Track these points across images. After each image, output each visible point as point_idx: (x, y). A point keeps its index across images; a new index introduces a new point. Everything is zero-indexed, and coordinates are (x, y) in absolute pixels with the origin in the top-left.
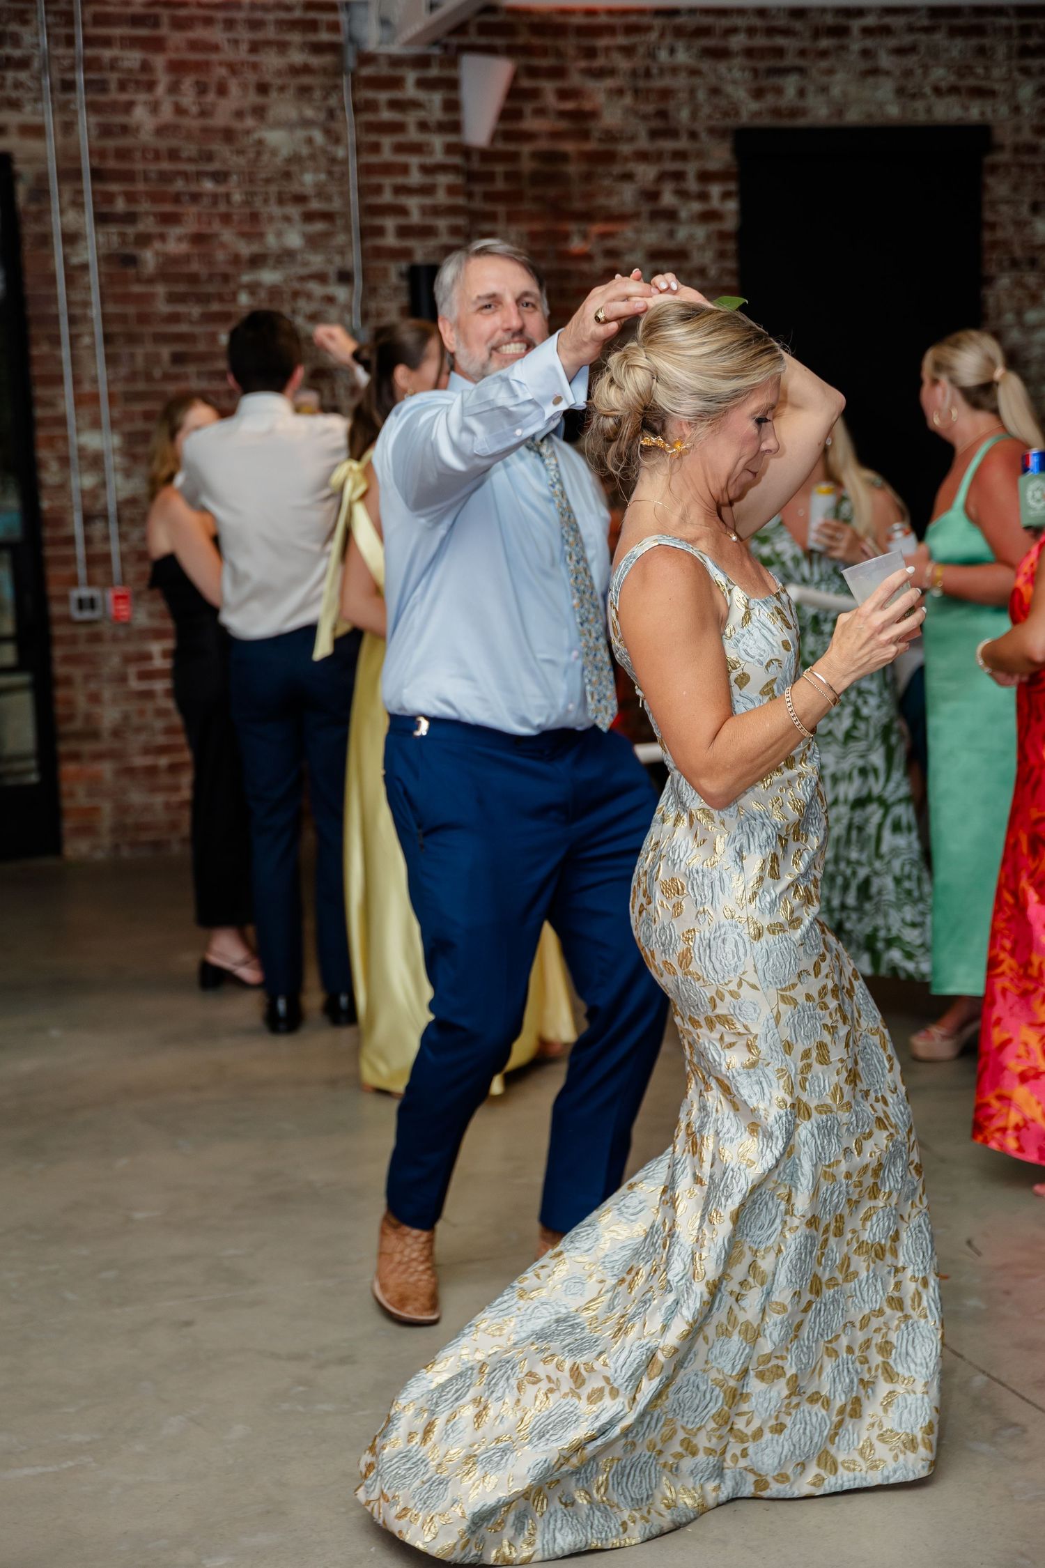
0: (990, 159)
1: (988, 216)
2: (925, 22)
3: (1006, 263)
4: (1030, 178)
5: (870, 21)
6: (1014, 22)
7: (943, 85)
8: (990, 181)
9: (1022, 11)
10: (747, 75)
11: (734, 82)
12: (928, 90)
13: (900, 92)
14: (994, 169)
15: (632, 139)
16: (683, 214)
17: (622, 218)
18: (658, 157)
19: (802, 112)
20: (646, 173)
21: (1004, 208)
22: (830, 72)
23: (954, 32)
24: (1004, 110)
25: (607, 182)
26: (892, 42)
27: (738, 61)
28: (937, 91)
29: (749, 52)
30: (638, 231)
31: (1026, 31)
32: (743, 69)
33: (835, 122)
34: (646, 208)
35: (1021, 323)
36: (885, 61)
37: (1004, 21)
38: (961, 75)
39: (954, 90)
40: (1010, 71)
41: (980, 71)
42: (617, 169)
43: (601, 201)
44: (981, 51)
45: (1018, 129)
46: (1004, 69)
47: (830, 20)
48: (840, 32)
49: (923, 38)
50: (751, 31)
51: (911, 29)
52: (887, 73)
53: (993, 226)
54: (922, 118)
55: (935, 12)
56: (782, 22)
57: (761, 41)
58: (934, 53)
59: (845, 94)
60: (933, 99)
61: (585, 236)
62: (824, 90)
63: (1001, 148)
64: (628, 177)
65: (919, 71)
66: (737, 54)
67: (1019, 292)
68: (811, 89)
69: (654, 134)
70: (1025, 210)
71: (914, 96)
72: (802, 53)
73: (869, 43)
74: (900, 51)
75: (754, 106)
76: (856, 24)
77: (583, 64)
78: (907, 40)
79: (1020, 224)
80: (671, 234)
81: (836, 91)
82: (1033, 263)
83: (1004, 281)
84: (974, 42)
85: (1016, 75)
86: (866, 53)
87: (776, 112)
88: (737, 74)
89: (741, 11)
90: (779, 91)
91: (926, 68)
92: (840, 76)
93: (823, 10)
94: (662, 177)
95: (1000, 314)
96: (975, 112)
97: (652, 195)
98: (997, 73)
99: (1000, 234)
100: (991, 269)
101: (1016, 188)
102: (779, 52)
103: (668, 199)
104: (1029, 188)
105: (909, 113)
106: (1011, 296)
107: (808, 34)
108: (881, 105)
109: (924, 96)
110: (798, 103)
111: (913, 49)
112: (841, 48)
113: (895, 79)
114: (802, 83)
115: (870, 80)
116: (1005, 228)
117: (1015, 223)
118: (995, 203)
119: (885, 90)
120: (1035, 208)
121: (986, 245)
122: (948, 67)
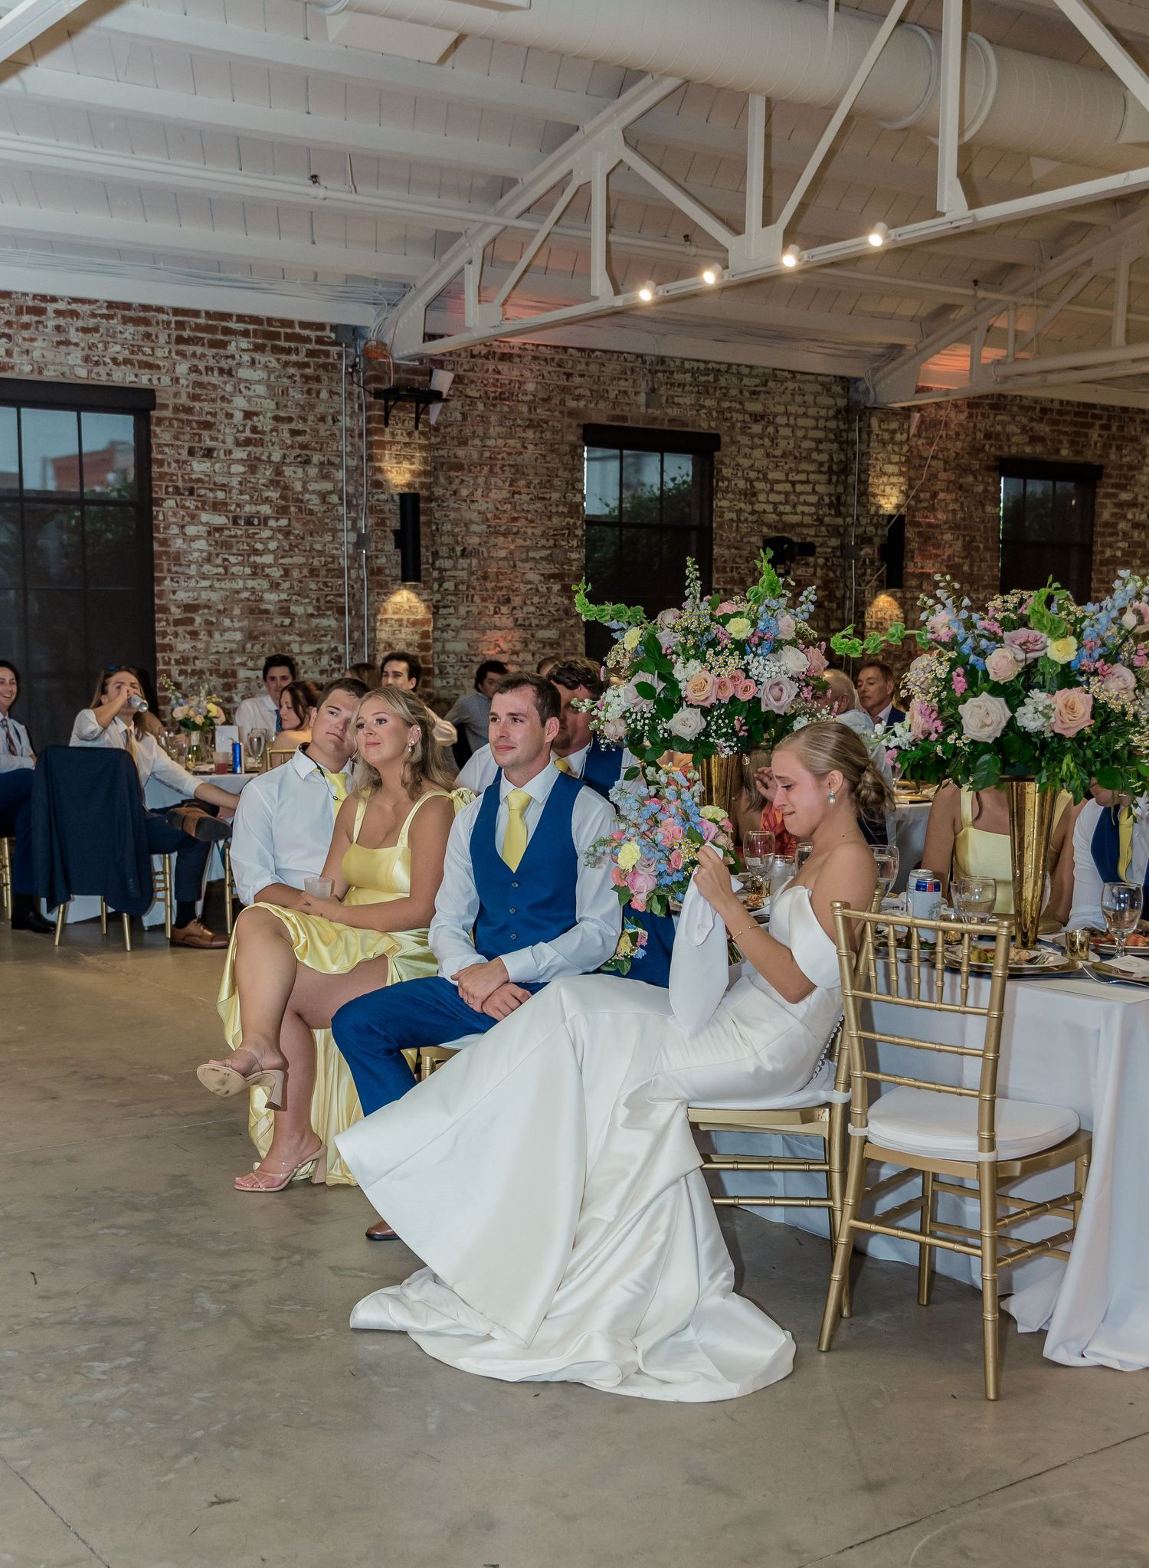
0: (155, 414)
1: (155, 455)
2: (105, 311)
3: (170, 489)
4: (187, 429)
5: (61, 306)
6: (173, 319)
7: (121, 358)
8: (158, 430)
9: (177, 311)
12: (107, 360)
13: (86, 359)
14: (160, 421)
19: (11, 368)
21: (166, 450)
22: (32, 340)
23: (126, 320)
24: (166, 380)
26: (80, 323)
28: (114, 360)
31: (180, 325)
33: (35, 377)
35: (183, 534)
36: (74, 336)
37: (164, 317)
38: (132, 353)
39: (127, 362)
40: (170, 352)
41: (148, 351)
44: (148, 336)
45: (176, 395)
46: (167, 350)
47: (29, 302)
48: (41, 312)
49: (104, 321)
51: (94, 315)
52: (76, 345)
53: (161, 463)
54: (103, 380)
55: (111, 305)
58: (112, 335)
59: (43, 357)
60: (111, 366)
62: (27, 352)
63: (165, 406)
65: (100, 345)
67: (181, 512)
68: (16, 350)
70: (184, 452)
71: (97, 363)
73: (61, 322)
74: (85, 330)
76: (51, 307)
78: (92, 322)
79: (181, 463)
81: (36, 354)
82: (191, 492)
83: (170, 503)
84: (142, 329)
85: (173, 354)
86: (58, 328)
91: (106, 345)
92: (38, 343)
93: (25, 294)
95: (166, 528)
96: (144, 380)
98: (159, 353)
99: (166, 469)
100: (158, 494)
101: (176, 437)
104: (187, 437)
105: (93, 375)
106: (175, 514)
107: (13, 310)
108: (72, 367)
109: (105, 364)
110: (7, 360)
111: (96, 330)
112: (38, 322)
113: (83, 349)
114: (9, 345)
115: (63, 347)
116: (169, 464)
117: (177, 461)
118: (159, 445)
119: (75, 357)
120: (191, 452)
121: (153, 475)
122: (123, 345)
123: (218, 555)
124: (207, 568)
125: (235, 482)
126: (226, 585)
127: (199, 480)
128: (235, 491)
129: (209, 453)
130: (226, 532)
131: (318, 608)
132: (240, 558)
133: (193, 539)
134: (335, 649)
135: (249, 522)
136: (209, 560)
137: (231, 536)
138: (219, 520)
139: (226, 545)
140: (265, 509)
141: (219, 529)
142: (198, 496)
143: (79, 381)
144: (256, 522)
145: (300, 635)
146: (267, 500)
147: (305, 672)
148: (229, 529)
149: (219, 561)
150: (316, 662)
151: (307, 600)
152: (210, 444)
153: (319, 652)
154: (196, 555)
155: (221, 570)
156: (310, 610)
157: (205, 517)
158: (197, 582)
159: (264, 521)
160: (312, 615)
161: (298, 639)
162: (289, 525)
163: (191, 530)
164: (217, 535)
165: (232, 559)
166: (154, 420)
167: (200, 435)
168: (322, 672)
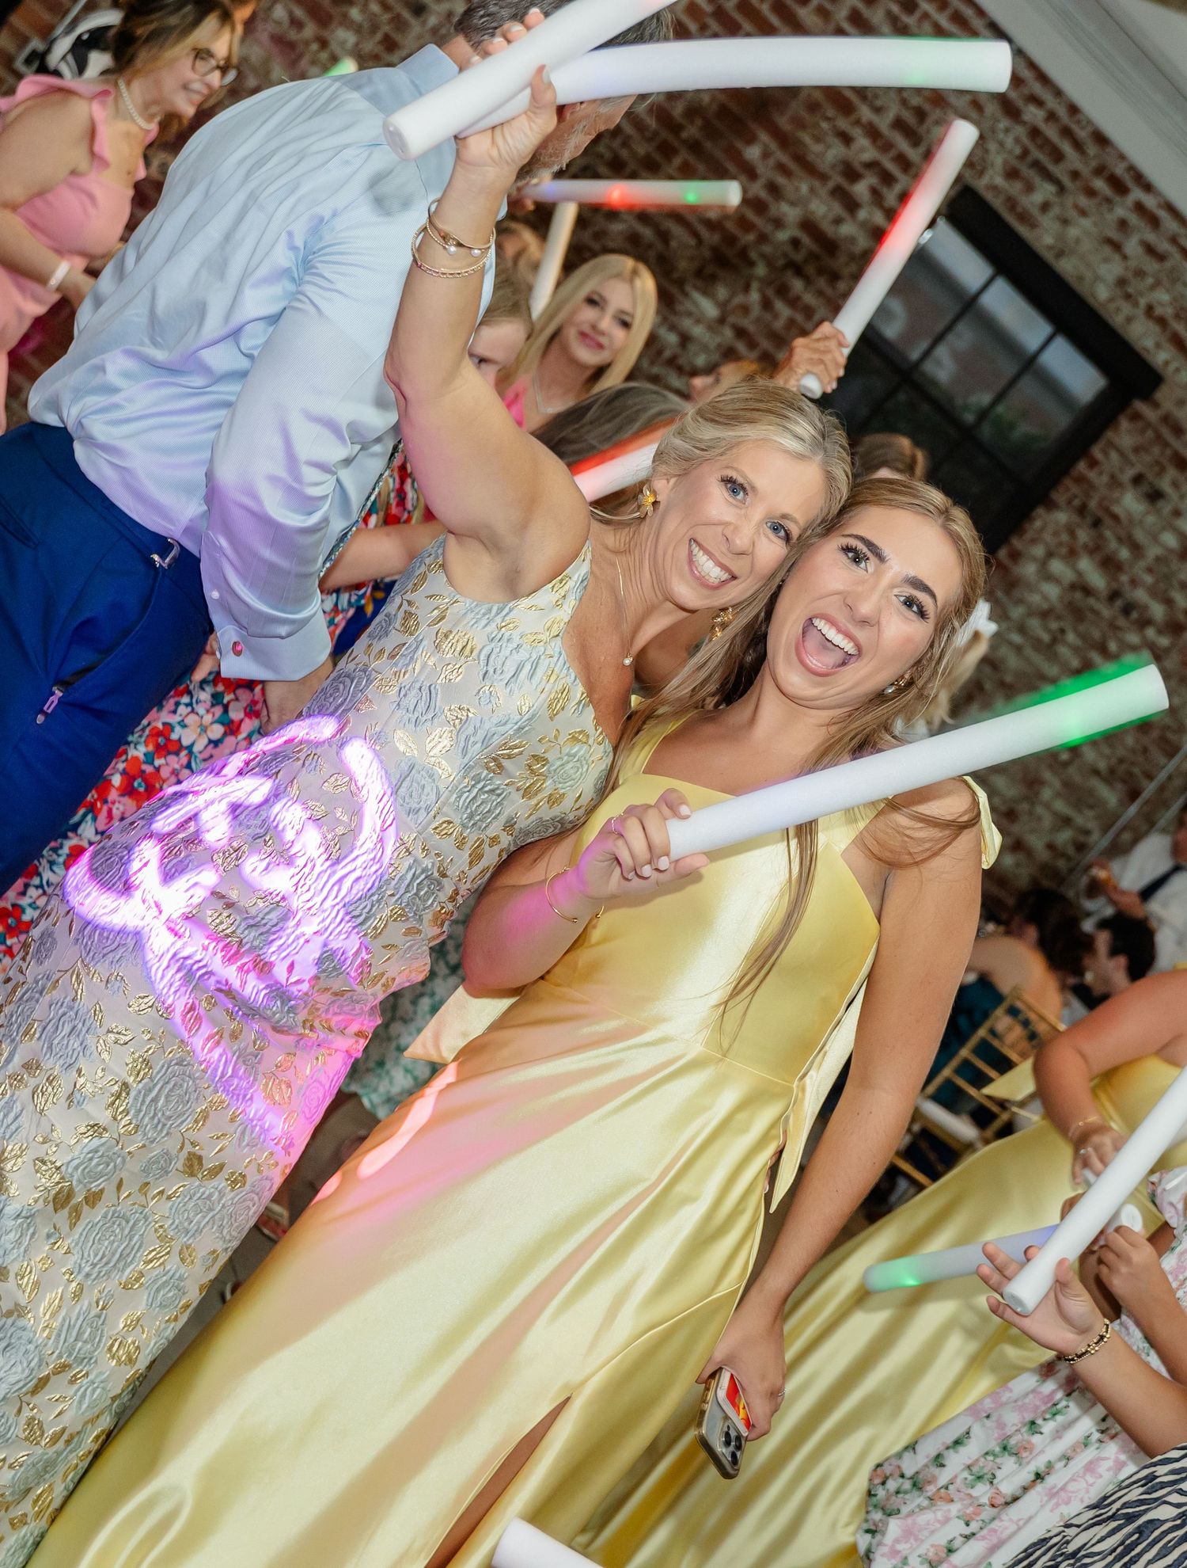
0: (1139, 406)
1: (1096, 451)
3: (1077, 502)
4: (1156, 450)
5: (1149, 201)
8: (1124, 424)
10: (1018, 151)
11: (1001, 144)
12: (1143, 302)
13: (1122, 282)
14: (1136, 417)
15: (878, 110)
16: (862, 214)
17: (811, 169)
18: (887, 146)
19: (1033, 225)
20: (864, 150)
21: (1114, 455)
22: (1083, 213)
25: (825, 125)
26: (1151, 237)
27: (1020, 131)
28: (1150, 310)
29: (1035, 133)
30: (812, 190)
32: (1017, 140)
33: (1048, 256)
34: (837, 179)
35: (1044, 563)
36: (1132, 246)
38: (1177, 316)
39: (1162, 321)
42: (843, 124)
43: (807, 138)
45: (1181, 403)
47: (1119, 170)
48: (1120, 187)
49: (1176, 255)
50: (1052, 116)
51: (1174, 240)
52: (1125, 257)
53: (1093, 463)
54: (1117, 320)
56: (1082, 134)
57: (1051, 132)
58: (1174, 277)
59: (1078, 241)
60: (1140, 312)
61: (766, 155)
62: (1065, 222)
63: (1156, 405)
64: (846, 139)
65: (1150, 281)
66: (1023, 123)
67: (1065, 537)
68: (1055, 211)
69: (899, 124)
70: (1130, 473)
71: (1128, 297)
72: (1075, 175)
73: (1134, 219)
74: (1150, 250)
75: (999, 181)
76: (1137, 194)
77: (895, 8)
78: (1164, 246)
79: (1115, 482)
80: (838, 221)
81: (1073, 232)
82: (1097, 523)
83: (1062, 517)
86: (1123, 224)
87: (1012, 203)
88: (1009, 142)
89: (1058, 93)
90: (1030, 188)
91: (1157, 284)
92: (1086, 223)
93: (1122, 157)
94: (872, 165)
95: (1034, 541)
96: (1162, 357)
97: (852, 175)
99: (1092, 475)
100: (1059, 496)
101: (1137, 450)
102: (1058, 156)
103: (861, 189)
104: (1147, 458)
105: (1112, 306)
106: (1056, 534)
107: (1094, 164)
108: (1097, 278)
109: (1136, 304)
110: (1035, 212)
111: (1161, 258)
112: (1108, 200)
113: (1127, 268)
114: (1053, 199)
115: (1107, 250)
116: (1101, 473)
117: (1113, 477)
118: (1111, 445)
119: (1111, 269)
120: (1138, 480)
121: (1074, 472)
122: (1175, 300)
123: (1059, 618)
124: (1034, 624)
125: (1153, 552)
126: (1038, 659)
127: (1116, 518)
128: (1142, 564)
129: (1154, 496)
130: (1091, 601)
131: (1112, 771)
132: (1079, 642)
133: (1049, 577)
134: (1087, 833)
135: (1127, 610)
136: (1045, 615)
137: (1093, 610)
138: (1097, 580)
139: (1078, 614)
140: (1158, 611)
141: (1087, 590)
142: (1101, 536)
143: (1091, 301)
144: (1135, 615)
145: (1067, 785)
146: (1169, 602)
147: (1033, 831)
148: (1098, 599)
149: (1054, 625)
150: (1055, 829)
151: (1107, 751)
152: (1165, 485)
153: (1067, 821)
154: (1035, 599)
155: (1046, 637)
156: (1102, 765)
157: (1085, 564)
158: (1009, 629)
159: (1144, 623)
160: (1096, 772)
161: (1056, 783)
162: (1167, 650)
163: (1057, 566)
164: (1078, 595)
165: (1071, 637)
166: (1129, 411)
167: (1162, 470)
168: (1050, 846)
